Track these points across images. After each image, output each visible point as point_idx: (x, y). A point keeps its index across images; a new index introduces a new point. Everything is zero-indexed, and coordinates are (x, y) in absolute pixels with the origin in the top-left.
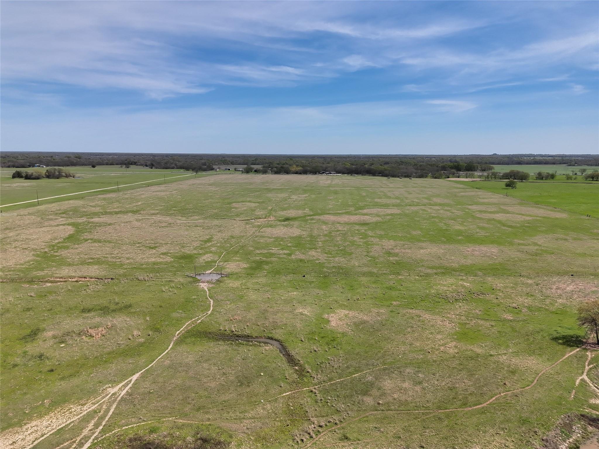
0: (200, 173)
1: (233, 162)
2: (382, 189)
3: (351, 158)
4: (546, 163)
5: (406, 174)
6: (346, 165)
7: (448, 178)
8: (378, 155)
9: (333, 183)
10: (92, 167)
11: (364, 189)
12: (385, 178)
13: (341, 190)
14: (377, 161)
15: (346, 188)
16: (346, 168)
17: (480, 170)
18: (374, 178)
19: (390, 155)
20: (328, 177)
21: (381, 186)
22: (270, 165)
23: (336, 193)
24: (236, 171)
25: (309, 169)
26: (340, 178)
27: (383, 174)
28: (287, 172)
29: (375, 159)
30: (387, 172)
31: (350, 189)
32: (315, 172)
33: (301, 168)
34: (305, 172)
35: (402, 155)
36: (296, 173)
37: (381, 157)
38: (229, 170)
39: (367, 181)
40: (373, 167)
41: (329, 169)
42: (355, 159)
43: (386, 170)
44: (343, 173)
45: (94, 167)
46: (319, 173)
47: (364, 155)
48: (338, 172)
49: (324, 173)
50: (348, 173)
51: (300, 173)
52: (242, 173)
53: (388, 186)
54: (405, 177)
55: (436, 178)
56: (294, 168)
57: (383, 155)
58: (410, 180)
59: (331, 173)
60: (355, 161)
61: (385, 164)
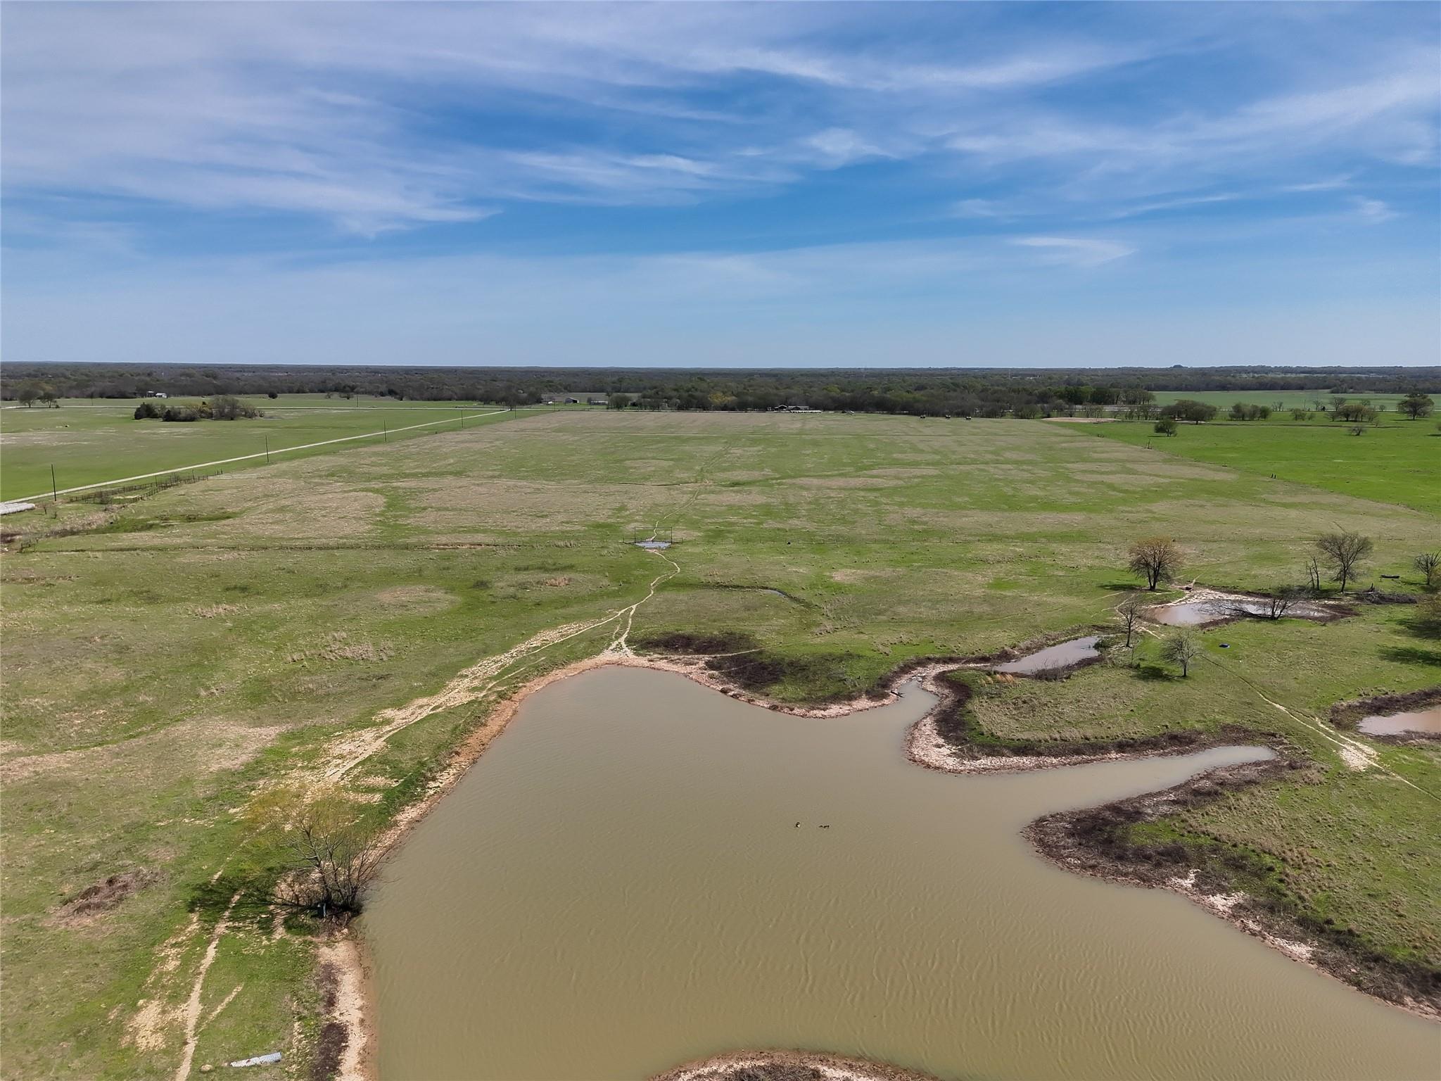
1: (569, 385)
2: (907, 438)
3: (839, 376)
5: (960, 410)
6: (830, 391)
7: (1049, 416)
8: (902, 369)
9: (808, 427)
10: (270, 397)
11: (872, 437)
12: (915, 418)
13: (825, 439)
14: (899, 383)
15: (836, 436)
16: (831, 398)
18: (890, 419)
19: (929, 369)
20: (793, 417)
21: (905, 432)
22: (658, 393)
23: (816, 444)
24: (590, 404)
25: (748, 399)
26: (820, 418)
27: (910, 409)
28: (704, 406)
29: (895, 378)
30: (920, 406)
31: (842, 438)
32: (764, 405)
33: (734, 398)
34: (742, 406)
36: (725, 408)
37: (909, 375)
38: (575, 402)
39: (876, 423)
40: (889, 396)
41: (794, 399)
42: (850, 379)
43: (917, 402)
44: (825, 409)
45: (273, 396)
46: (774, 408)
47: (867, 369)
48: (814, 406)
49: (782, 408)
50: (836, 408)
51: (733, 409)
52: (607, 409)
53: (920, 432)
54: (958, 415)
55: (1022, 416)
56: (718, 398)
57: (913, 369)
58: (968, 421)
59: (799, 409)
60: (849, 382)
61: (915, 390)
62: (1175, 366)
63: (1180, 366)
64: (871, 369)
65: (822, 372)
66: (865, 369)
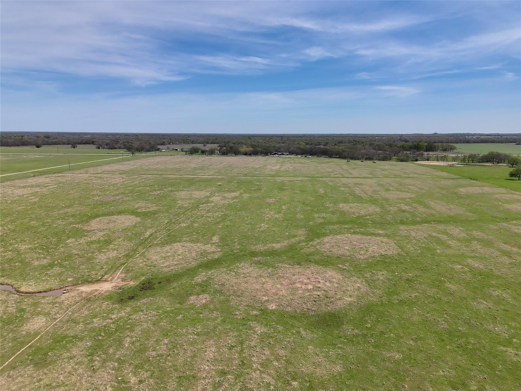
0: (137, 154)
2: (345, 181)
3: (307, 137)
4: (493, 142)
5: (368, 156)
6: (300, 145)
7: (417, 160)
8: (331, 134)
9: (282, 169)
10: (36, 147)
11: (321, 179)
12: (344, 161)
13: (290, 181)
14: (331, 140)
15: (298, 179)
16: (300, 149)
17: (441, 150)
18: (332, 162)
19: (341, 134)
20: (278, 160)
21: (342, 175)
22: (225, 145)
23: (281, 188)
24: (182, 151)
25: (259, 149)
26: (292, 161)
27: (340, 155)
28: (237, 153)
29: (329, 138)
30: (346, 154)
31: (302, 181)
32: (266, 152)
33: (251, 149)
34: (255, 153)
35: (352, 134)
36: (246, 154)
37: (334, 137)
38: (177, 150)
39: (323, 165)
40: (328, 148)
41: (282, 149)
42: (311, 138)
43: (344, 151)
44: (297, 154)
45: (38, 147)
46: (271, 154)
47: (318, 134)
48: (291, 153)
49: (275, 154)
50: (302, 154)
51: (250, 155)
52: (186, 154)
53: (351, 174)
54: (366, 159)
55: (402, 161)
56: (244, 149)
57: (335, 134)
58: (374, 164)
59: (283, 154)
60: (310, 140)
61: (338, 143)
62: (435, 133)
63: (436, 133)
64: (319, 134)
65: (300, 135)
66: (317, 134)
